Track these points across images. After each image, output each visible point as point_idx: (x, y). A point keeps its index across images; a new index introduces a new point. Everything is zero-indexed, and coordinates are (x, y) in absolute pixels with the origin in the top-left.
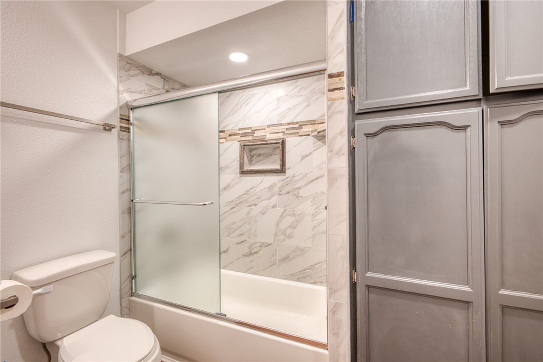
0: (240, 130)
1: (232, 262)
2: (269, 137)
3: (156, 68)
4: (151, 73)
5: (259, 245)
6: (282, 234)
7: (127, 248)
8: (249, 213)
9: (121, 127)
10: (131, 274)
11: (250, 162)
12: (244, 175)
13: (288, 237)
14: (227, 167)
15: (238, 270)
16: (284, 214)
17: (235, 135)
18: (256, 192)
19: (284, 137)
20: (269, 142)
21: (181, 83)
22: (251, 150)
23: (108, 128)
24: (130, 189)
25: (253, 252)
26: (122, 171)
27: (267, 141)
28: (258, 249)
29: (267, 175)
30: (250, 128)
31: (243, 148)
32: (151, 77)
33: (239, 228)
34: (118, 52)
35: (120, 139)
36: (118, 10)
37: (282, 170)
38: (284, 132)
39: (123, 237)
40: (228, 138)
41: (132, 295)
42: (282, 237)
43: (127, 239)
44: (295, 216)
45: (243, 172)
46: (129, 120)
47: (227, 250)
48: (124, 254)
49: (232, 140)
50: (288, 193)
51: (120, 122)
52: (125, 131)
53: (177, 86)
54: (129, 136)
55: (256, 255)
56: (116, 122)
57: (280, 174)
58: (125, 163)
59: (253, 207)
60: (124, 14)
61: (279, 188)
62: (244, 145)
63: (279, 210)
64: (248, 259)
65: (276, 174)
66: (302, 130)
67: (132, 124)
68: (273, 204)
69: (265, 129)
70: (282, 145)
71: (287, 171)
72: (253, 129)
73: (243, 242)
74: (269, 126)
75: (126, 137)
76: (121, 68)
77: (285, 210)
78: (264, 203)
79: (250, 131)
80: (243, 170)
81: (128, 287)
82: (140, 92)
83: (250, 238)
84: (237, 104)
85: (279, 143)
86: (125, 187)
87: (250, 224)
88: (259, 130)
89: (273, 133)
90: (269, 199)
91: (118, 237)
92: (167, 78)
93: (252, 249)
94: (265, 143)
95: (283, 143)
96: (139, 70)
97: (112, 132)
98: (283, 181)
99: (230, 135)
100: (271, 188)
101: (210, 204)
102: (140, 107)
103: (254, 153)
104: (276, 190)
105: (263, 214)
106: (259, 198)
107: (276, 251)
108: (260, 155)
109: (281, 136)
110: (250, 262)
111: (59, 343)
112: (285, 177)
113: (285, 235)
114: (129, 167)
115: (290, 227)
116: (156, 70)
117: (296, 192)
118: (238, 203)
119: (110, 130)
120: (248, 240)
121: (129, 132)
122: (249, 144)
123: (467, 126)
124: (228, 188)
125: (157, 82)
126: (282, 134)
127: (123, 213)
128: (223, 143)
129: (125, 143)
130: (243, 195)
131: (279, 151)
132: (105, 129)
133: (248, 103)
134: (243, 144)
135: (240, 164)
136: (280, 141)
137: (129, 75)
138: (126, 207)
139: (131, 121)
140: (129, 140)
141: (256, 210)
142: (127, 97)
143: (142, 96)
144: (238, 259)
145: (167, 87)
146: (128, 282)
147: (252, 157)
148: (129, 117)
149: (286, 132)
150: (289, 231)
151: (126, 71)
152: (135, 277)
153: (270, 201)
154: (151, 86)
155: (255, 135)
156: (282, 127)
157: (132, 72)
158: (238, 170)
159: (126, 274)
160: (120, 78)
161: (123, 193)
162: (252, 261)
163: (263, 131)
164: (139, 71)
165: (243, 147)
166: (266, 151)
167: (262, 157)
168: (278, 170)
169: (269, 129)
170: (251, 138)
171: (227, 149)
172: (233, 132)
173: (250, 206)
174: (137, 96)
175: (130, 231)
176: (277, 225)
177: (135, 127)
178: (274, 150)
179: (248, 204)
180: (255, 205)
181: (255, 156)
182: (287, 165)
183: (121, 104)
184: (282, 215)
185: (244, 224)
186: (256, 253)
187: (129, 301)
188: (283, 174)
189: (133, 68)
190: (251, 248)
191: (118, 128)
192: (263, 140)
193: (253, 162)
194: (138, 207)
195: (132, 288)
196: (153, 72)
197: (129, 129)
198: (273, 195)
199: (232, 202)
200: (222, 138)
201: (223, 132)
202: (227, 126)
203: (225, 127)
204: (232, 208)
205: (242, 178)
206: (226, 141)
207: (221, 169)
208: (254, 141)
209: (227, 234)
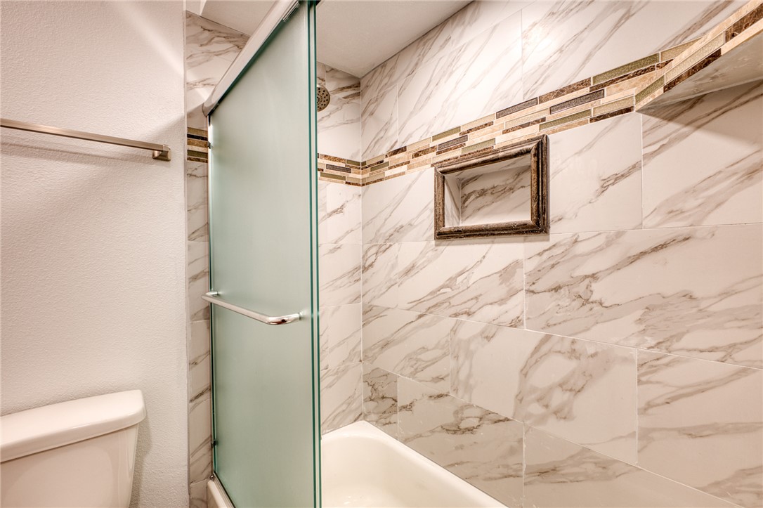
0: (435, 138)
2: (501, 140)
5: (478, 413)
6: (539, 400)
7: (204, 384)
8: (454, 331)
9: (190, 152)
10: (211, 436)
11: (461, 210)
12: (445, 242)
13: (555, 413)
14: (411, 224)
16: (545, 349)
17: (425, 152)
18: (471, 282)
19: (544, 132)
20: (501, 154)
22: (463, 184)
24: (209, 272)
25: (463, 425)
26: (191, 236)
27: (497, 151)
28: (475, 422)
29: (498, 239)
30: (457, 129)
31: (440, 180)
33: (434, 361)
34: (184, 7)
35: (190, 175)
37: (539, 225)
38: (543, 120)
39: (194, 363)
40: (414, 161)
41: (212, 475)
42: (536, 409)
43: (203, 364)
44: (578, 358)
45: (442, 235)
46: (206, 139)
47: (412, 404)
48: (197, 397)
49: (420, 165)
50: (557, 289)
51: (189, 143)
52: (199, 160)
54: (207, 169)
55: (468, 436)
56: (178, 143)
57: (532, 236)
58: (199, 221)
59: (464, 318)
61: (529, 275)
62: (443, 172)
63: (529, 336)
64: (453, 440)
65: (521, 237)
66: (603, 101)
67: (211, 146)
68: (512, 315)
69: (491, 124)
70: (536, 155)
71: (553, 228)
72: (462, 130)
73: (440, 396)
74: (500, 114)
75: (199, 173)
76: (190, 39)
77: (547, 338)
78: (491, 312)
79: (457, 135)
80: (442, 229)
81: (205, 461)
83: (456, 390)
84: (430, 81)
85: (528, 152)
86: (199, 267)
87: (457, 357)
88: (478, 128)
89: (513, 129)
90: (502, 301)
91: (184, 365)
93: (462, 419)
94: (491, 159)
95: (541, 150)
96: (231, 42)
97: (169, 162)
98: (540, 254)
99: (417, 155)
100: (507, 273)
101: (295, 320)
103: (469, 189)
104: (520, 279)
105: (488, 338)
106: (476, 298)
107: (520, 441)
108: (483, 193)
109: (534, 131)
110: (457, 448)
112: (545, 245)
113: (547, 406)
115: (561, 385)
117: (581, 289)
118: (430, 307)
120: (452, 394)
121: (207, 162)
122: (454, 166)
124: (412, 273)
126: (537, 125)
127: (193, 317)
128: (404, 173)
129: (198, 183)
130: (442, 287)
131: (529, 178)
132: (152, 156)
134: (442, 169)
135: (436, 215)
136: (532, 146)
137: (209, 52)
138: (200, 305)
139: (211, 141)
140: (207, 176)
141: (471, 327)
144: (432, 431)
146: (206, 449)
147: (465, 198)
148: (205, 132)
149: (549, 118)
150: (558, 398)
151: (201, 45)
152: (218, 442)
153: (504, 307)
155: (468, 143)
156: (539, 107)
157: (215, 47)
158: (432, 231)
159: (202, 436)
160: (190, 60)
161: (194, 278)
162: (461, 447)
163: (488, 129)
164: (231, 45)
165: (443, 175)
166: (498, 181)
167: (488, 198)
168: (524, 225)
169: (503, 120)
170: (458, 153)
172: (422, 147)
173: (456, 315)
175: (210, 352)
176: (525, 373)
178: (518, 175)
179: (453, 311)
180: (469, 314)
181: (473, 197)
182: (554, 210)
183: (192, 107)
184: (537, 349)
185: (445, 355)
186: (470, 430)
187: (206, 490)
188: (541, 236)
189: (216, 39)
190: (460, 416)
192: (485, 152)
193: (468, 211)
195: (212, 462)
197: (206, 155)
198: (513, 293)
199: (420, 301)
200: (402, 164)
201: (403, 150)
202: (410, 136)
203: (406, 140)
204: (420, 316)
205: (441, 248)
206: (409, 168)
207: (400, 230)
208: (465, 157)
209: (412, 370)
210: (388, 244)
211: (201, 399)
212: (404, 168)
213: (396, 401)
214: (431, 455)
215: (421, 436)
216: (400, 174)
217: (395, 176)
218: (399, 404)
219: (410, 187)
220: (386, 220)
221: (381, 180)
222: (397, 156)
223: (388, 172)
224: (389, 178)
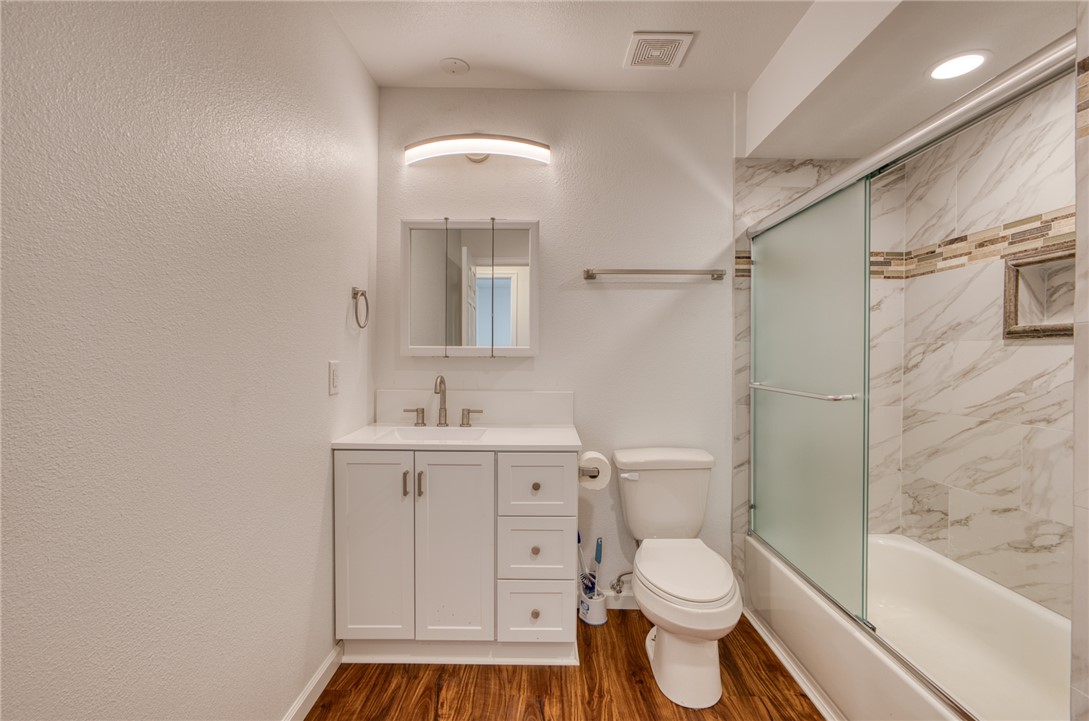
0: (1006, 227)
1: (980, 554)
8: (1028, 439)
11: (1046, 305)
12: (1017, 342)
14: (971, 322)
15: (994, 576)
17: (993, 242)
18: (1053, 386)
22: (1050, 276)
24: (749, 368)
25: (1037, 543)
26: (736, 339)
28: (1055, 540)
30: (1038, 217)
31: (1013, 274)
33: (999, 473)
40: (977, 252)
45: (1011, 335)
47: (967, 520)
49: (985, 256)
55: (1046, 555)
58: (743, 327)
59: (1042, 426)
62: (1016, 266)
64: (1021, 558)
72: (1045, 218)
73: (1007, 511)
75: (743, 286)
79: (1037, 224)
80: (1014, 328)
83: (1029, 505)
84: (1001, 164)
86: (742, 362)
87: (1031, 468)
88: (1065, 217)
99: (981, 245)
103: (1059, 280)
106: (1059, 404)
110: (1028, 568)
118: (995, 412)
120: (1023, 509)
122: (1031, 260)
124: (972, 375)
128: (962, 265)
129: (743, 295)
130: (1013, 391)
134: (1014, 262)
135: (1005, 312)
144: (996, 549)
147: (1052, 292)
155: (1051, 233)
158: (1001, 330)
161: (739, 371)
162: (1035, 567)
165: (1016, 269)
170: (1038, 243)
172: (988, 236)
173: (1031, 422)
179: (1027, 417)
181: (1063, 290)
185: (1015, 465)
186: (1048, 548)
190: (1033, 532)
193: (1057, 306)
199: (982, 406)
200: (961, 255)
201: (963, 239)
202: (973, 223)
203: (968, 228)
204: (982, 423)
205: (1012, 348)
206: (970, 260)
207: (956, 328)
208: (1046, 249)
209: (970, 481)
210: (940, 343)
212: (964, 259)
213: (946, 515)
214: (992, 575)
216: (957, 266)
217: (951, 268)
218: (951, 518)
219: (971, 280)
220: (937, 316)
221: (931, 272)
222: (954, 246)
223: (941, 264)
224: (942, 270)
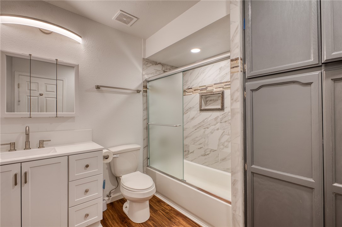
0: (200, 87)
2: (215, 90)
3: (158, 61)
4: (156, 63)
5: (210, 150)
6: (222, 145)
7: (146, 145)
8: (204, 132)
9: (144, 90)
10: (147, 157)
11: (206, 104)
13: (225, 147)
14: (193, 107)
16: (223, 134)
17: (197, 90)
18: (208, 121)
19: (223, 90)
20: (215, 93)
21: (171, 66)
22: (206, 98)
23: (138, 91)
24: (147, 119)
25: (206, 154)
26: (144, 110)
27: (214, 92)
28: (209, 152)
29: (214, 111)
30: (205, 86)
32: (156, 66)
33: (199, 140)
34: (143, 57)
35: (143, 96)
36: (143, 39)
37: (222, 109)
39: (144, 140)
40: (194, 92)
41: (148, 166)
42: (222, 147)
43: (146, 140)
44: (229, 135)
46: (147, 87)
47: (193, 151)
48: (145, 147)
49: (196, 93)
50: (226, 122)
51: (143, 88)
52: (145, 92)
53: (168, 68)
54: (147, 94)
55: (208, 156)
56: (142, 89)
57: (221, 111)
58: (145, 107)
59: (206, 129)
60: (145, 40)
61: (220, 119)
62: (202, 95)
63: (221, 132)
64: (204, 157)
65: (219, 111)
67: (148, 89)
68: (217, 128)
69: (213, 86)
70: (222, 94)
71: (225, 109)
72: (206, 86)
73: (201, 148)
74: (215, 84)
75: (145, 95)
76: (144, 64)
77: (224, 132)
78: (212, 127)
79: (205, 87)
80: (201, 109)
81: (146, 163)
82: (152, 74)
83: (205, 146)
84: (198, 73)
85: (220, 93)
86: (145, 117)
87: (205, 138)
88: (210, 86)
89: (217, 88)
90: (215, 125)
91: (142, 140)
92: (164, 64)
93: (206, 152)
94: (212, 94)
95: (223, 93)
97: (140, 93)
98: (223, 115)
99: (195, 90)
100: (216, 119)
102: (151, 81)
103: (208, 99)
104: (219, 120)
105: (212, 133)
106: (209, 124)
107: (219, 154)
108: (211, 100)
109: (221, 89)
111: (121, 178)
112: (223, 113)
113: (224, 146)
114: (147, 109)
115: (226, 141)
116: (158, 62)
117: (230, 122)
118: (198, 127)
119: (139, 92)
121: (147, 92)
122: (204, 94)
123: (312, 83)
124: (193, 119)
125: (159, 68)
126: (222, 88)
127: (144, 129)
128: (191, 94)
129: (145, 98)
130: (201, 122)
131: (220, 98)
132: (137, 92)
133: (204, 73)
135: (200, 105)
136: (221, 92)
137: (147, 67)
138: (145, 126)
139: (148, 88)
140: (147, 96)
141: (208, 131)
142: (146, 77)
143: (152, 75)
144: (199, 157)
145: (163, 69)
146: (146, 160)
147: (207, 101)
148: (147, 86)
149: (225, 87)
150: (226, 144)
151: (146, 65)
152: (149, 158)
153: (215, 126)
154: (156, 70)
155: (208, 89)
156: (222, 84)
157: (148, 65)
158: (199, 109)
159: (145, 157)
160: (143, 69)
161: (144, 120)
162: (206, 159)
163: (212, 87)
164: (151, 64)
165: (201, 96)
166: (214, 98)
167: (212, 102)
168: (220, 109)
169: (215, 86)
170: (205, 91)
171: (193, 98)
172: (196, 88)
173: (205, 129)
174: (150, 76)
175: (147, 137)
176: (219, 140)
177: (149, 90)
178: (219, 97)
180: (208, 128)
181: (208, 101)
182: (225, 105)
183: (143, 80)
184: (222, 134)
185: (202, 138)
186: (208, 154)
187: (147, 169)
188: (223, 111)
189: (148, 63)
191: (142, 91)
192: (212, 92)
193: (207, 104)
194: (150, 126)
195: (148, 163)
196: (157, 63)
197: (147, 91)
198: (217, 123)
199: (196, 126)
201: (191, 88)
202: (193, 85)
204: (196, 129)
205: (201, 113)
206: (193, 93)
207: (190, 108)
208: (207, 93)
209: (193, 143)
210: (187, 112)
211: (146, 148)
212: (192, 93)
213: (189, 151)
214: (199, 163)
215: (196, 159)
216: (190, 95)
218: (190, 152)
220: (186, 106)
221: (185, 95)
222: (190, 90)
223: (187, 94)
224: (187, 95)
